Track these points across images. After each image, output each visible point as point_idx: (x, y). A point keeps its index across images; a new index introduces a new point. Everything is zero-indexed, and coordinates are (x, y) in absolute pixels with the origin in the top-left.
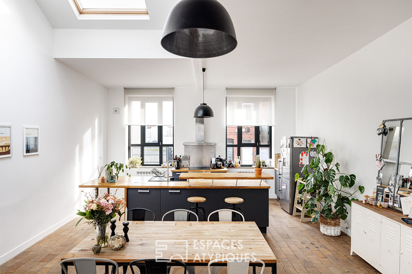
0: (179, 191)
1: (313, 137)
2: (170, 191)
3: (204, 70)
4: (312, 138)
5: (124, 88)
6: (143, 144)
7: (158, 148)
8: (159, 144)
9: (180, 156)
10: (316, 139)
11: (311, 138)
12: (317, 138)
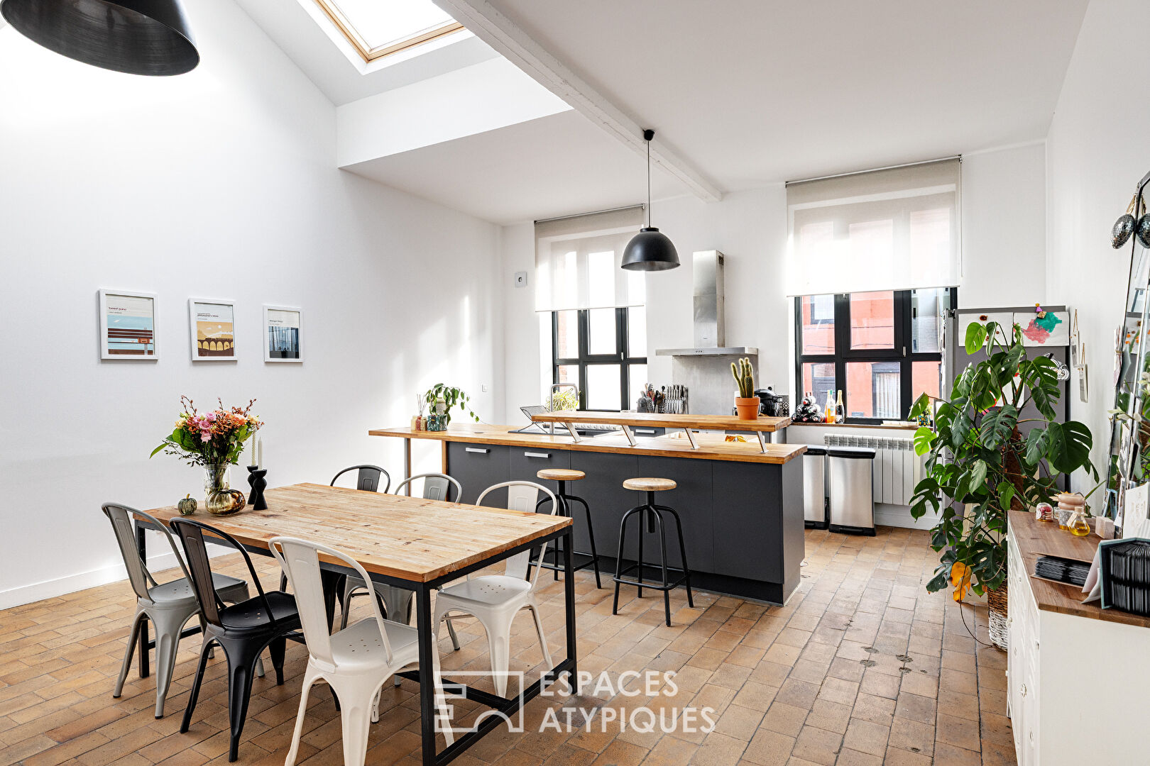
0: (546, 456)
1: (1044, 308)
2: (527, 454)
3: (649, 135)
4: (1039, 309)
5: (535, 222)
6: (585, 359)
7: (616, 368)
8: (622, 358)
9: (663, 388)
10: (1056, 314)
11: (1034, 310)
12: (1062, 309)
